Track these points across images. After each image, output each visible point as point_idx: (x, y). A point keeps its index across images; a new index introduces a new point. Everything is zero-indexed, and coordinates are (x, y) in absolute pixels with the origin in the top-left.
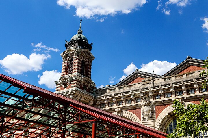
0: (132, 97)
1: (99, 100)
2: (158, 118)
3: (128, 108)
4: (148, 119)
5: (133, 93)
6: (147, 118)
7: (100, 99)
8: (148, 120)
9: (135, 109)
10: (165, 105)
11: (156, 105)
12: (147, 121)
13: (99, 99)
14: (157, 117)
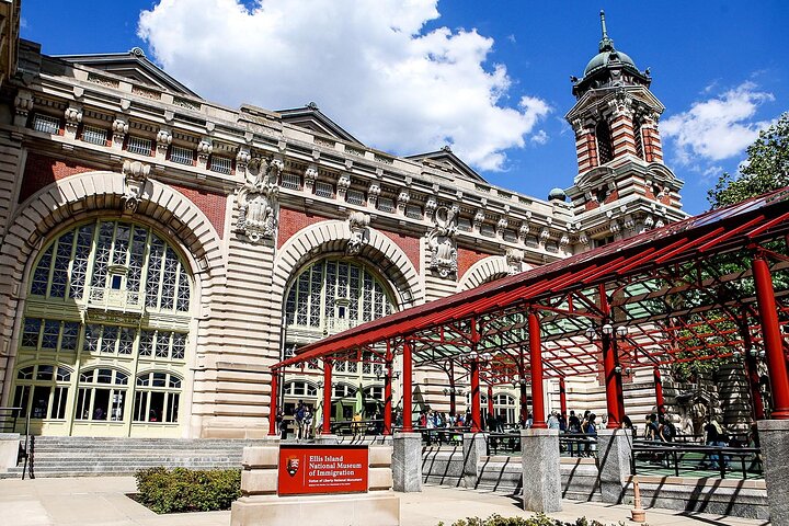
0: (205, 145)
1: (32, 91)
2: (287, 246)
3: (175, 178)
4: (255, 240)
5: (216, 135)
6: (254, 237)
7: (45, 90)
8: (253, 243)
9: (203, 192)
10: (310, 215)
11: (285, 204)
12: (249, 246)
13: (36, 87)
14: (282, 242)
